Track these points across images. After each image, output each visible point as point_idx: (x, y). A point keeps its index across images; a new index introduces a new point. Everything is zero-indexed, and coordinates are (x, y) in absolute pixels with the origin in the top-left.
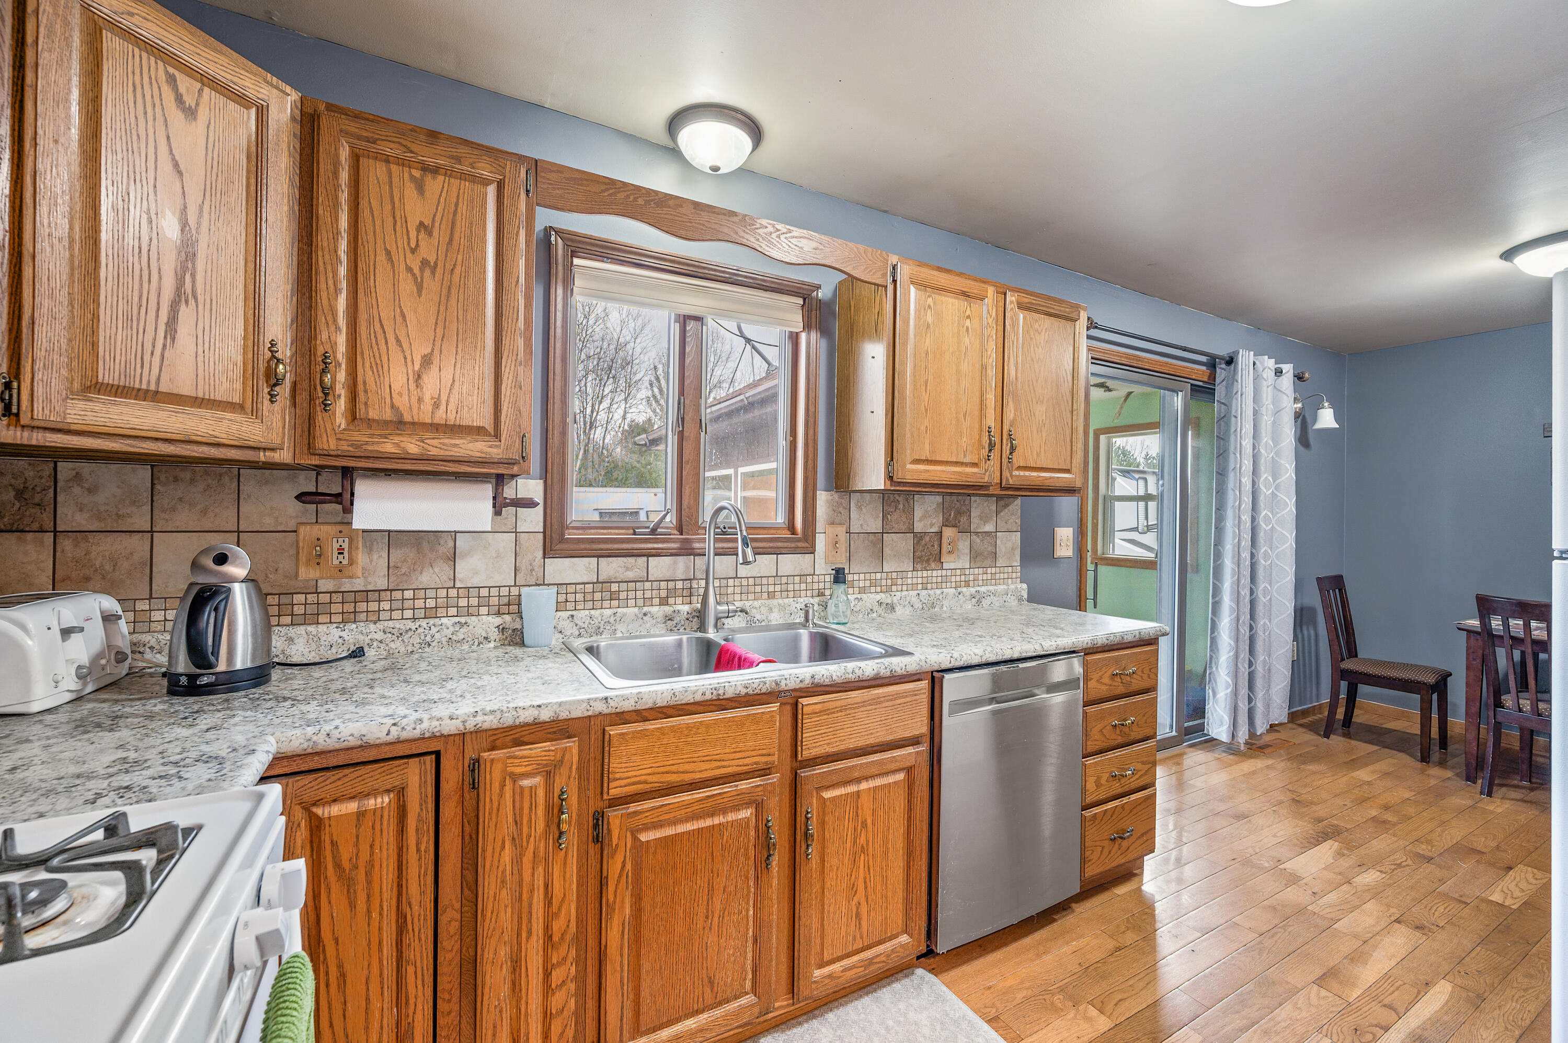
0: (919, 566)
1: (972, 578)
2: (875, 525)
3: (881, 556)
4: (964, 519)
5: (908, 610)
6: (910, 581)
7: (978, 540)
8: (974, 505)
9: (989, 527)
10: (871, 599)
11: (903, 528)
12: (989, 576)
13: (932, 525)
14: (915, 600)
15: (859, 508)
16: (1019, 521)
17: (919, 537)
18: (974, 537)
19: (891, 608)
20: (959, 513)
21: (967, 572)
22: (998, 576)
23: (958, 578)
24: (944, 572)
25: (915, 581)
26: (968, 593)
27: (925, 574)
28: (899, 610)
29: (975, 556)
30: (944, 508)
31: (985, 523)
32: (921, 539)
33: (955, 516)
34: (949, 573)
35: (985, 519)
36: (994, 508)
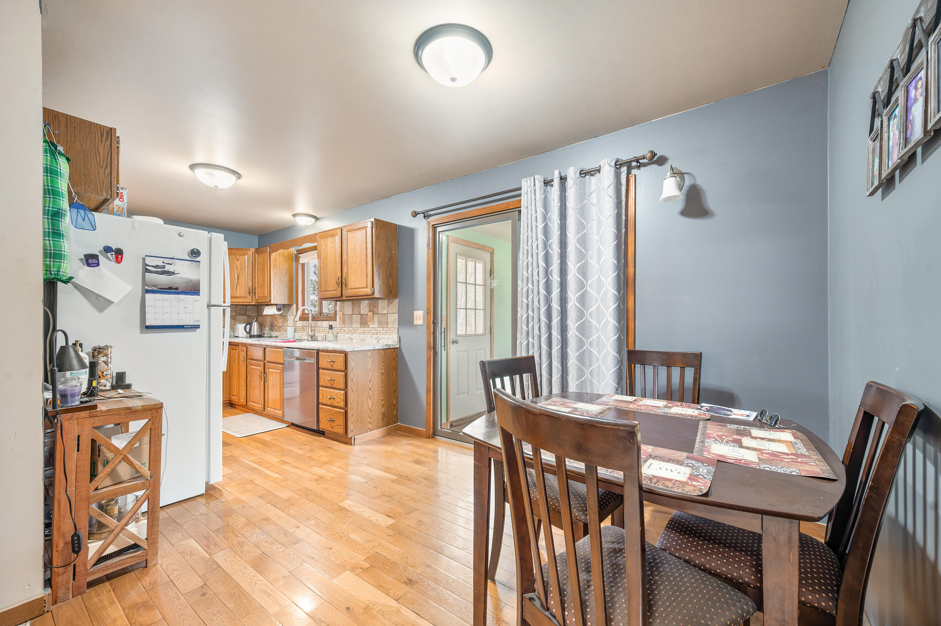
0: (362, 326)
1: (378, 331)
2: (350, 312)
3: (351, 322)
4: (376, 309)
5: (356, 341)
6: (359, 331)
7: (381, 317)
8: (379, 303)
9: (385, 312)
10: (347, 336)
11: (358, 313)
12: (385, 331)
13: (366, 311)
14: (358, 338)
15: (346, 306)
16: (397, 309)
17: (362, 315)
18: (379, 315)
19: (352, 339)
20: (374, 307)
21: (377, 329)
22: (388, 331)
23: (374, 331)
24: (369, 329)
25: (360, 331)
26: (374, 337)
27: (364, 329)
28: (354, 341)
29: (380, 323)
30: (370, 305)
31: (383, 310)
32: (362, 316)
33: (373, 308)
34: (371, 329)
35: (383, 309)
36: (387, 304)
